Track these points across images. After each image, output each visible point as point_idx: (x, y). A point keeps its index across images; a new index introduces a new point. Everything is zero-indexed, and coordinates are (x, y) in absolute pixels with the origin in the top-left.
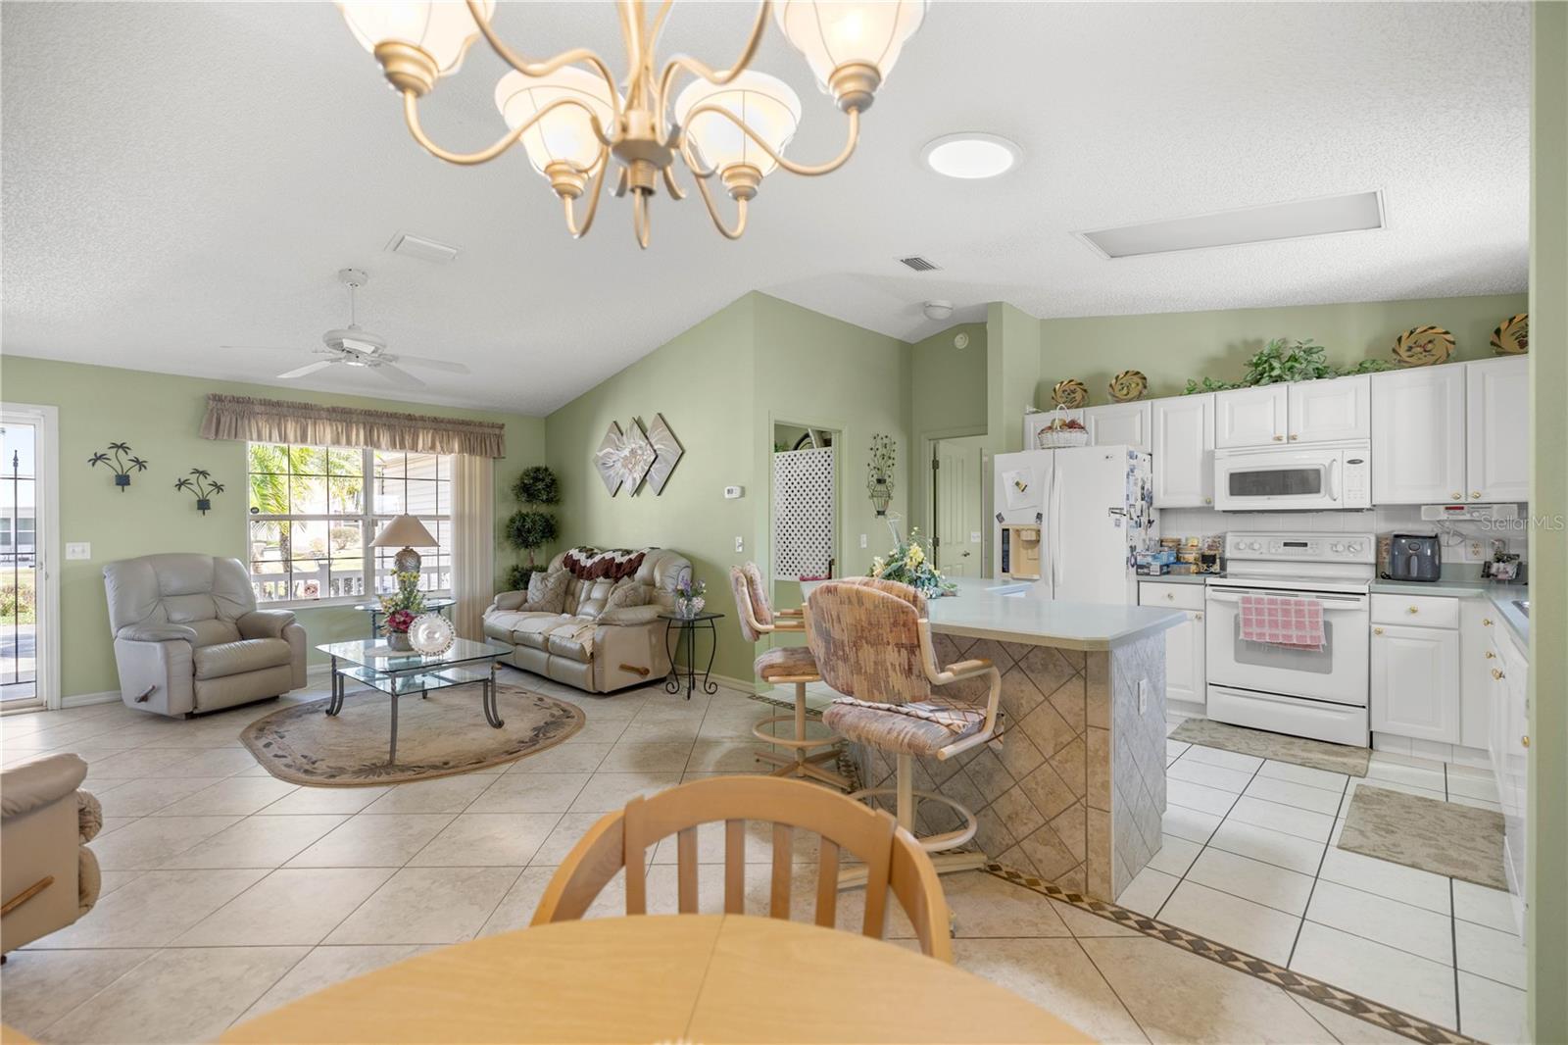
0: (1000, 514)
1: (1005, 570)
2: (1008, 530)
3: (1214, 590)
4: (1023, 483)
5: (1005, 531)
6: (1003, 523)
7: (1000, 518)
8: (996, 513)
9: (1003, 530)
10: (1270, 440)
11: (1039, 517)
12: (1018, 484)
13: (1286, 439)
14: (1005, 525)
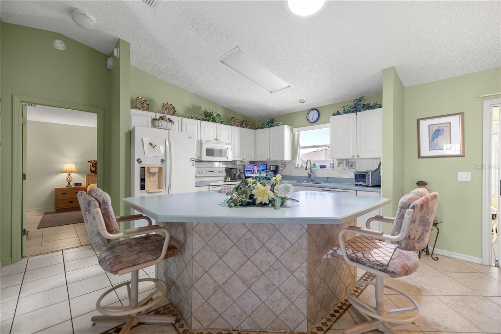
0: (139, 159)
1: (143, 187)
2: (144, 167)
3: (212, 187)
4: (154, 144)
5: (143, 168)
6: (142, 164)
7: (139, 161)
8: (136, 158)
9: (141, 167)
10: (213, 140)
11: (162, 161)
12: (151, 144)
13: (217, 140)
14: (142, 165)
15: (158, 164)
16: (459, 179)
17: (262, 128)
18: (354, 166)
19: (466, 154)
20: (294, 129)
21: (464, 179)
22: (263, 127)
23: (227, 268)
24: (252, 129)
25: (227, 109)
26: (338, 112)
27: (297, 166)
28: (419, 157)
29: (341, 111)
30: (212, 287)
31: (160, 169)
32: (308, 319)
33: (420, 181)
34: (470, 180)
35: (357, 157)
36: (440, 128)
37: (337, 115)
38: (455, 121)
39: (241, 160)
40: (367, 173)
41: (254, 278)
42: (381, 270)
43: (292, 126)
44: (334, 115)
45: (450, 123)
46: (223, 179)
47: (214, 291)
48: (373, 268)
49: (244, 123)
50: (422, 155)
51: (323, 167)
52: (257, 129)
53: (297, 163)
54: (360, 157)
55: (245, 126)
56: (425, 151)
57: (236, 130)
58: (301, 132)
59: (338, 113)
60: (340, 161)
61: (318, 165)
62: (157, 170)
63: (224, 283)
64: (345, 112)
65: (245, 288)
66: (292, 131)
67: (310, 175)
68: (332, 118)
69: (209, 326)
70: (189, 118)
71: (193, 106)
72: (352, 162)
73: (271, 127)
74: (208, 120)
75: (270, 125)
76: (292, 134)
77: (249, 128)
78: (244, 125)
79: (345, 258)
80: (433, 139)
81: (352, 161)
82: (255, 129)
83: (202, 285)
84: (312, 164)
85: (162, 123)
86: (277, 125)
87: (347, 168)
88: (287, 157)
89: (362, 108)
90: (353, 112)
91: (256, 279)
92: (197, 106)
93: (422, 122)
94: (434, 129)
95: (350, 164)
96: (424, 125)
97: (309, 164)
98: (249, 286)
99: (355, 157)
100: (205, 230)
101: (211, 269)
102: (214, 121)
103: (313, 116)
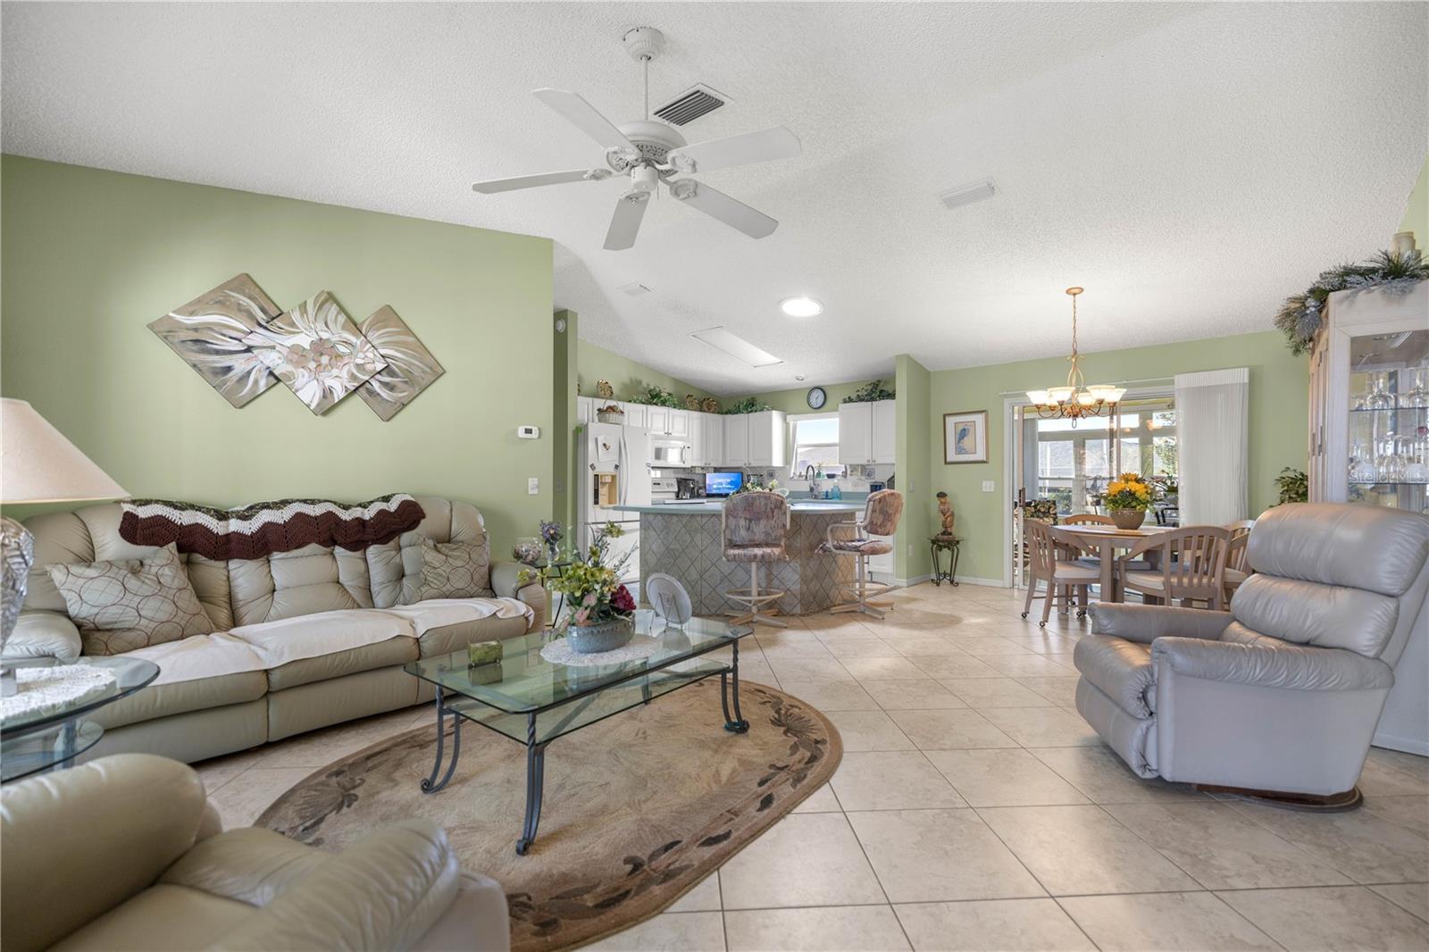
0: (593, 465)
1: (596, 502)
2: (598, 476)
4: (608, 445)
5: (596, 476)
7: (593, 467)
8: (590, 463)
9: (595, 475)
10: (662, 433)
11: (617, 467)
12: (605, 445)
13: (668, 434)
14: (596, 472)
15: (611, 470)
16: (984, 490)
17: (737, 413)
18: (870, 474)
19: (989, 460)
20: (788, 417)
22: (737, 411)
24: (718, 413)
25: (678, 382)
26: (849, 398)
27: (792, 475)
28: (946, 462)
29: (854, 397)
31: (613, 477)
32: (802, 604)
33: (940, 493)
34: (993, 490)
35: (874, 463)
36: (966, 427)
37: (848, 402)
38: (979, 419)
39: (703, 465)
40: (883, 484)
43: (785, 412)
44: (845, 402)
45: (974, 422)
46: (673, 496)
49: (705, 402)
50: (948, 460)
51: (831, 476)
52: (726, 413)
53: (792, 471)
54: (877, 463)
55: (706, 409)
56: (952, 457)
57: (695, 416)
58: (799, 423)
59: (850, 400)
60: (854, 468)
61: (824, 473)
62: (608, 479)
64: (860, 399)
66: (785, 419)
67: (812, 489)
68: (842, 406)
70: (630, 401)
71: (631, 381)
73: (751, 412)
74: (656, 404)
75: (750, 410)
76: (785, 425)
77: (713, 412)
78: (705, 407)
79: (832, 548)
80: (960, 440)
81: (870, 467)
82: (722, 413)
84: (816, 472)
85: (613, 416)
86: (762, 410)
87: (863, 478)
88: (777, 461)
89: (879, 396)
90: (867, 401)
92: (636, 380)
93: (948, 419)
94: (960, 427)
95: (866, 470)
96: (951, 421)
97: (811, 472)
99: (871, 463)
102: (664, 403)
103: (817, 398)
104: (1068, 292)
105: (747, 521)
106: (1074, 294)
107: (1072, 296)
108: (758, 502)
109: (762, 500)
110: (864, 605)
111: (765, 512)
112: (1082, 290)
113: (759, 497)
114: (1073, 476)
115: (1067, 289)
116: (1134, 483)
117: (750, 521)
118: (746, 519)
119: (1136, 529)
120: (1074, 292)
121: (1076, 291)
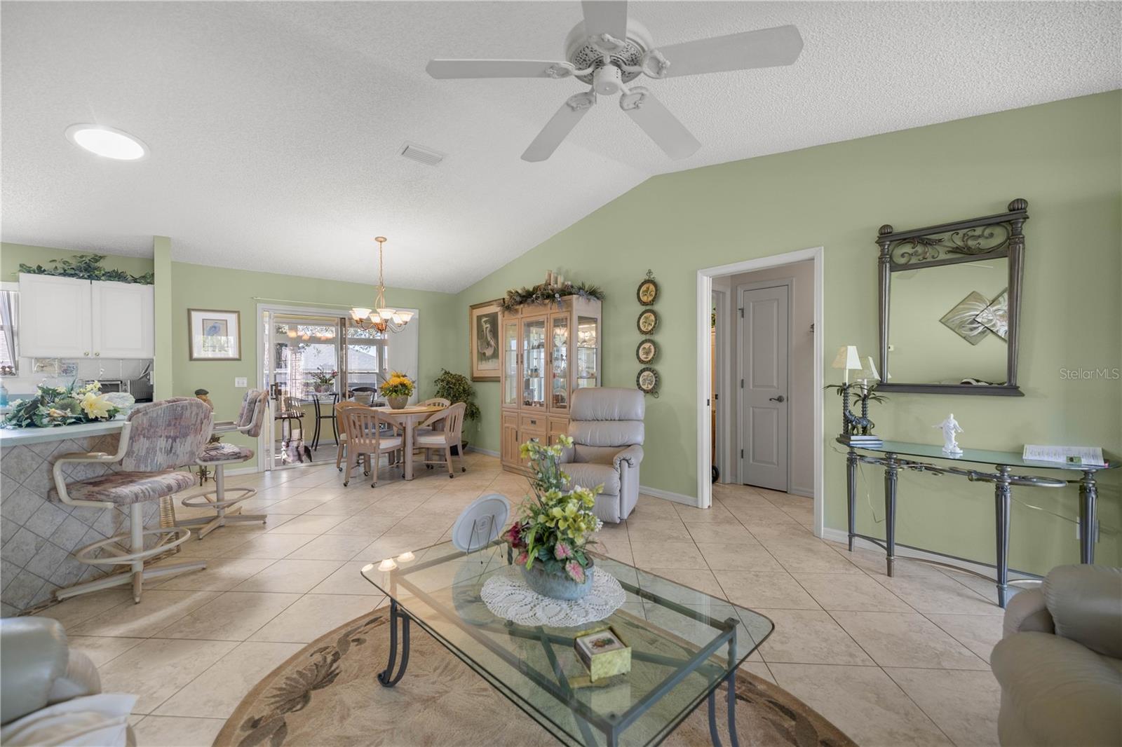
16: (236, 385)
18: (74, 372)
19: (242, 358)
21: (241, 386)
23: (57, 511)
26: (40, 268)
28: (191, 358)
29: (48, 267)
30: (33, 547)
33: (200, 390)
34: (246, 386)
35: (94, 356)
36: (216, 325)
37: (35, 272)
38: (231, 318)
40: (121, 382)
41: (98, 513)
42: (235, 458)
44: (29, 271)
45: (226, 321)
47: (36, 550)
48: (228, 459)
50: (195, 355)
54: (101, 356)
56: (197, 352)
63: (53, 534)
65: (86, 528)
69: (28, 603)
72: (70, 364)
80: (208, 338)
83: (15, 547)
89: (103, 275)
90: (82, 278)
91: (100, 513)
93: (194, 314)
96: (196, 318)
98: (91, 525)
99: (90, 356)
100: (18, 465)
101: (30, 520)
104: (376, 239)
105: (170, 440)
106: (381, 242)
107: (379, 243)
108: (187, 413)
109: (194, 409)
110: (225, 517)
111: (195, 425)
112: (385, 240)
113: (191, 405)
114: (378, 371)
115: (377, 236)
116: (402, 378)
117: (174, 439)
118: (167, 437)
119: (403, 408)
120: (381, 240)
121: (382, 239)
